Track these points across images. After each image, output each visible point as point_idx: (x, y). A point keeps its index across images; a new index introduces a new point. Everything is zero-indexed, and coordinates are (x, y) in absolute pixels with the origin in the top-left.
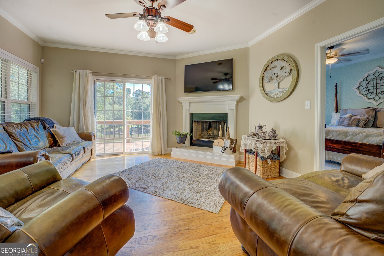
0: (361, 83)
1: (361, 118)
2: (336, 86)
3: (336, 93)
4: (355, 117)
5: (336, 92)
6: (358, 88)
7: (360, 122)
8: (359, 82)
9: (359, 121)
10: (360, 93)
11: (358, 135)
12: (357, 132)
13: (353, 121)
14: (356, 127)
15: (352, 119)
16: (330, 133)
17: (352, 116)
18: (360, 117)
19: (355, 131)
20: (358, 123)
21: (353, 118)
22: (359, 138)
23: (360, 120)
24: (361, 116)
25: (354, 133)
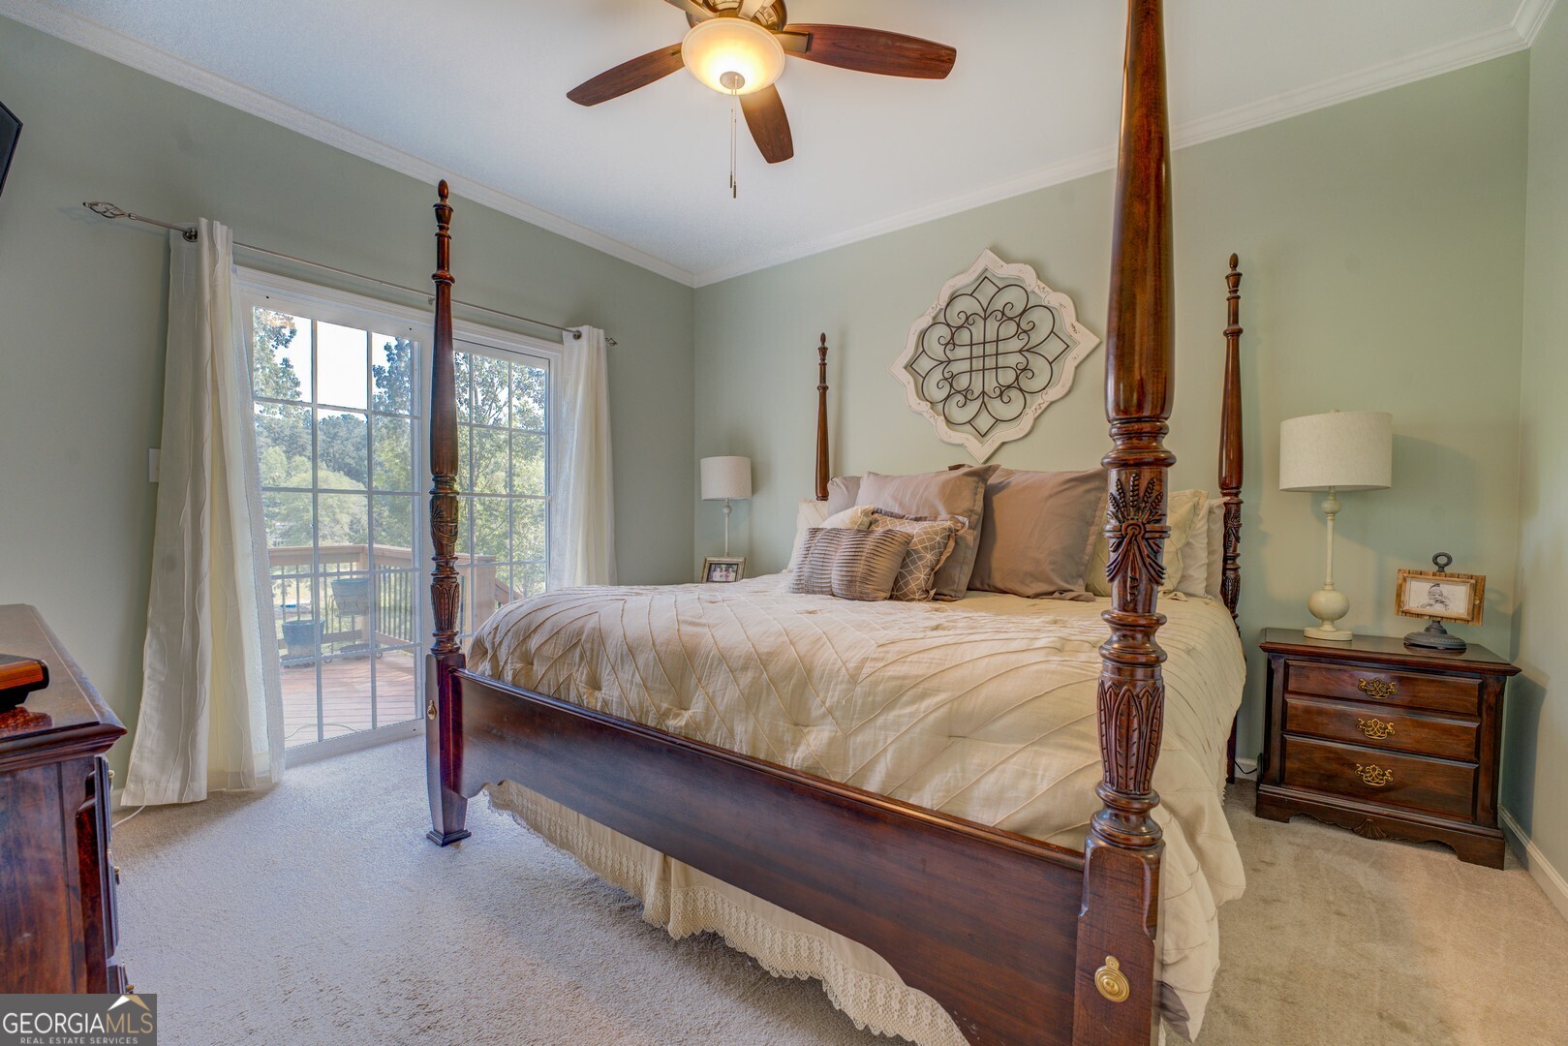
0: (923, 334)
1: (915, 529)
2: (823, 351)
3: (823, 389)
4: (890, 524)
5: (823, 385)
6: (910, 366)
7: (914, 562)
8: (917, 333)
9: (907, 556)
10: (921, 393)
11: (881, 720)
12: (876, 684)
13: (875, 553)
14: (891, 598)
15: (870, 543)
16: (694, 681)
17: (876, 521)
18: (915, 523)
19: (866, 670)
20: (904, 565)
21: (879, 530)
22: (889, 755)
23: (912, 546)
24: (917, 519)
25: (858, 689)
